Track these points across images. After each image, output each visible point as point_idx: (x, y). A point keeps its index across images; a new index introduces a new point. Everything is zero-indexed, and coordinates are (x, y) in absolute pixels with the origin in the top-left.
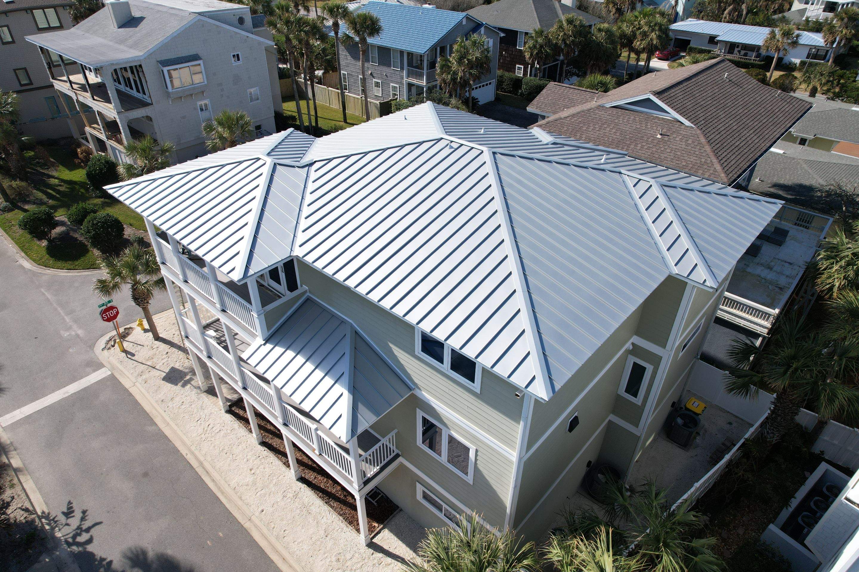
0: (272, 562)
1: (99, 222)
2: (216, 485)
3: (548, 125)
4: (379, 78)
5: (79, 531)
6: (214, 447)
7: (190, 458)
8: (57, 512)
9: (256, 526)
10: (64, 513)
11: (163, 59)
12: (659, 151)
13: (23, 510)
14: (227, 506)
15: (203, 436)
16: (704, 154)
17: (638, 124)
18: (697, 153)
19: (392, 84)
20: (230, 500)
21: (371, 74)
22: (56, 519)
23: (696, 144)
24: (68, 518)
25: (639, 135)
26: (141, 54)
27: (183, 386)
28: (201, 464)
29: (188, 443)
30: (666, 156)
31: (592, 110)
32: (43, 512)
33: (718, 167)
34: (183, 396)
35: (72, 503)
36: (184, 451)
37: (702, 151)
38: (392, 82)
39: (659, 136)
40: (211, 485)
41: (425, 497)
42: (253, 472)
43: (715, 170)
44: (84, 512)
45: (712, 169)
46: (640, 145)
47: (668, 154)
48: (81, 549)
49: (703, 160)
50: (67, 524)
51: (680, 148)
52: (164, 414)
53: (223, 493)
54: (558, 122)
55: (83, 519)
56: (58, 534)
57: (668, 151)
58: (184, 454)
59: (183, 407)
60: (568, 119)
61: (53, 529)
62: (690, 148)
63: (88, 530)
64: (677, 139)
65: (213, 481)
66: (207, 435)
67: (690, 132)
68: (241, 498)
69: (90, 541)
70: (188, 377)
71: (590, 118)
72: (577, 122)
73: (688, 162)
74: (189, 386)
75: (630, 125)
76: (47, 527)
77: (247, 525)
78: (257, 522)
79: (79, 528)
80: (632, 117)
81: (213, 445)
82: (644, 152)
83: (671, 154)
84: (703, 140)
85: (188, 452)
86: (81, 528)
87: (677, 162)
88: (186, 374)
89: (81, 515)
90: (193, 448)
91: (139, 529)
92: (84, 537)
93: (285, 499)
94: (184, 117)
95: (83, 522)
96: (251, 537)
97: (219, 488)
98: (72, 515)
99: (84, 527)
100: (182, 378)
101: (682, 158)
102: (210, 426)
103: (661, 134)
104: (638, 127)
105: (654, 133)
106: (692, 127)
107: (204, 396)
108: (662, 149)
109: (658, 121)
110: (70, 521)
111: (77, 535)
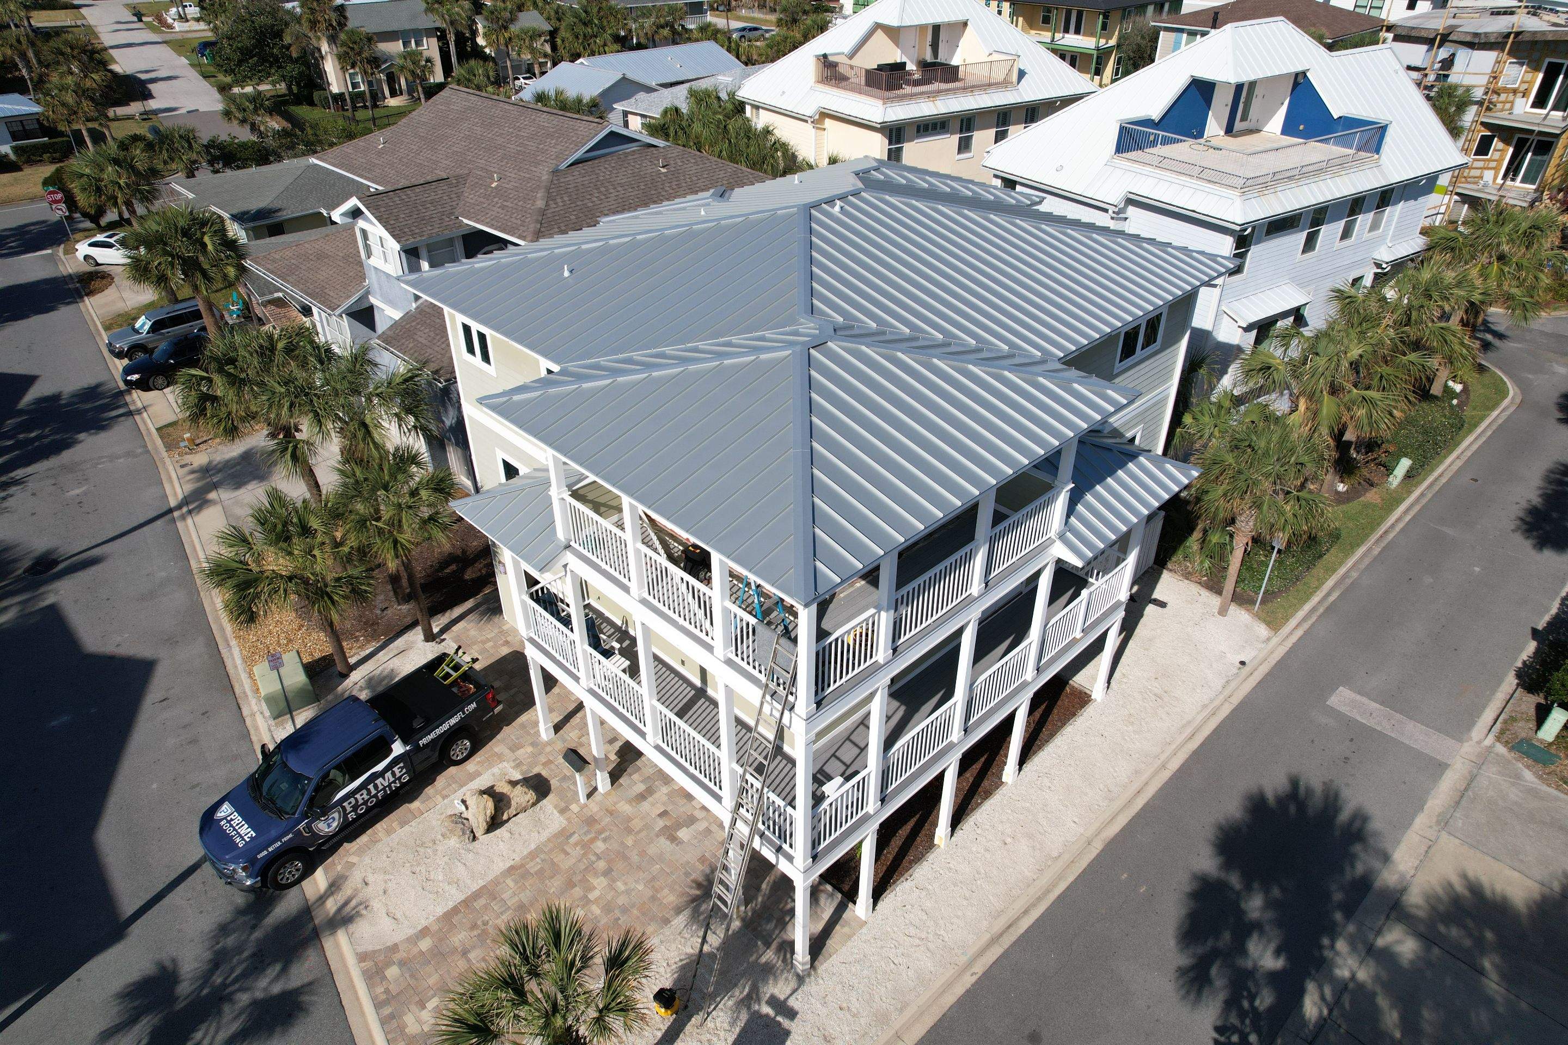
0: (1147, 805)
2: (1033, 905)
6: (958, 917)
7: (979, 968)
9: (1099, 832)
14: (1071, 879)
15: (931, 946)
18: (714, 166)
20: (1060, 878)
25: (647, 179)
27: (791, 1014)
28: (995, 940)
29: (949, 973)
31: (555, 182)
34: (823, 1011)
36: (968, 980)
39: (663, 170)
40: (1034, 914)
42: (1009, 840)
49: (731, 170)
51: (698, 171)
53: (1048, 891)
54: (550, 215)
58: (975, 978)
59: (855, 1006)
60: (552, 205)
62: (702, 166)
64: (680, 164)
65: (1026, 912)
66: (931, 937)
68: (1057, 858)
70: (766, 1010)
71: (570, 190)
74: (792, 1003)
75: (620, 174)
77: (1097, 846)
80: (606, 166)
81: (955, 920)
85: (969, 973)
88: (756, 1017)
90: (963, 960)
91: (1149, 1007)
93: (1053, 788)
96: (1117, 835)
97: (1039, 899)
100: (768, 1023)
102: (912, 931)
103: (663, 167)
104: (630, 172)
106: (669, 147)
107: (824, 966)
108: (688, 180)
109: (634, 157)
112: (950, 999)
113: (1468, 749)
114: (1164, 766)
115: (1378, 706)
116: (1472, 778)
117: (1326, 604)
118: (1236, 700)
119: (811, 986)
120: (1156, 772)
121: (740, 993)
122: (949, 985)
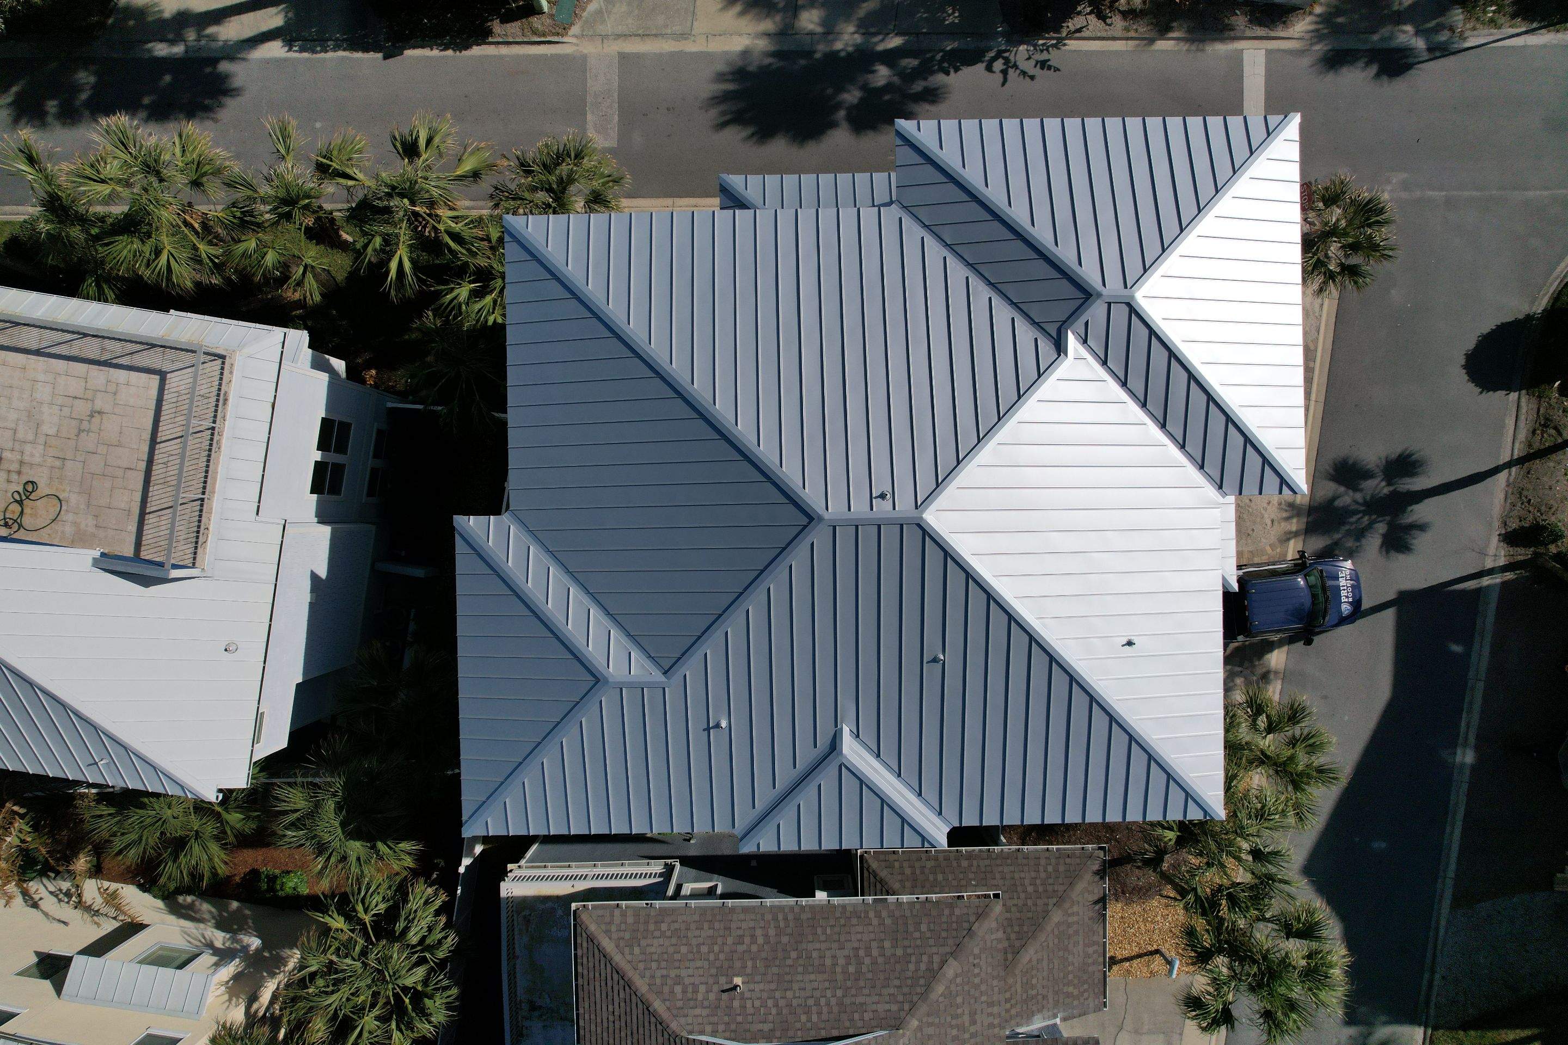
3: (966, 925)
5: (1010, 64)
8: (1054, 57)
10: (1049, 60)
12: (720, 941)
13: (1082, 28)
16: (641, 966)
17: (795, 1002)
18: (654, 965)
22: (1045, 52)
23: (666, 989)
24: (1037, 62)
25: (775, 970)
30: (703, 934)
31: (907, 1007)
32: (1065, 45)
33: (608, 945)
35: (1055, 71)
37: (648, 973)
39: (738, 981)
43: (608, 932)
44: (1032, 78)
45: (615, 936)
46: (760, 940)
47: (701, 940)
48: (987, 58)
49: (637, 950)
50: (1029, 58)
51: (687, 964)
54: (950, 942)
55: (1024, 73)
56: (1022, 48)
57: (704, 949)
60: (936, 959)
61: (1035, 46)
62: (673, 973)
63: (1004, 72)
64: (702, 988)
67: (690, 1020)
69: (989, 69)
71: (897, 982)
72: (913, 959)
73: (657, 934)
75: (808, 994)
76: (1041, 42)
79: (1015, 66)
80: (815, 1018)
82: (744, 925)
83: (694, 942)
84: (658, 1005)
86: (1012, 67)
87: (676, 926)
89: (1030, 74)
92: (998, 65)
95: (1018, 71)
98: (1039, 65)
99: (1011, 71)
101: (674, 941)
103: (736, 987)
104: (789, 994)
105: (752, 986)
106: (691, 1033)
108: (716, 948)
109: (760, 1026)
110: (1032, 62)
111: (1007, 61)
116: (618, 36)
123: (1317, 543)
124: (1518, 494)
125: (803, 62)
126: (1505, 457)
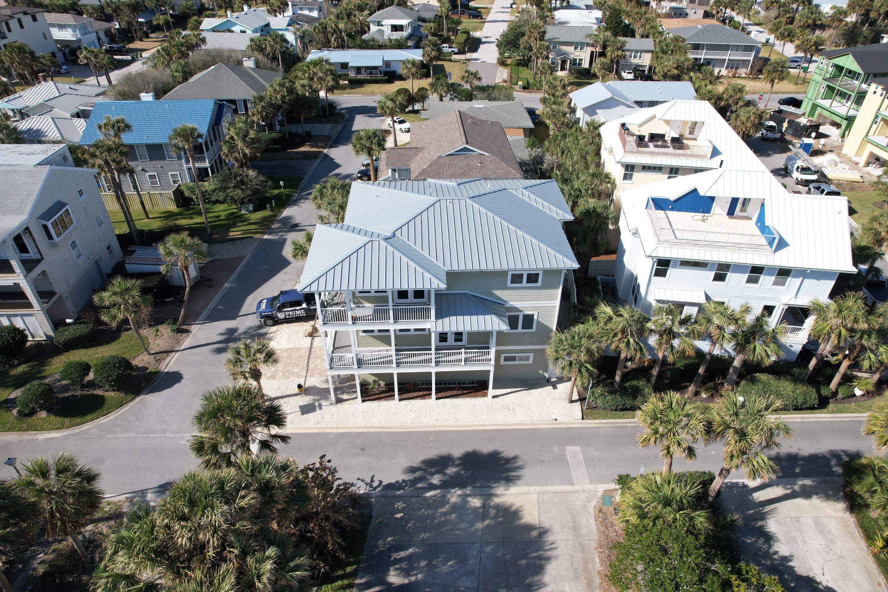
1: (115, 364)
4: (153, 171)
9: (441, 427)
11: (40, 214)
12: (485, 172)
14: (418, 430)
15: (366, 418)
16: (504, 167)
18: (500, 167)
19: (170, 173)
20: (415, 428)
21: (143, 170)
23: (497, 163)
25: (470, 166)
26: (26, 217)
27: (320, 408)
28: (381, 427)
29: (363, 426)
30: (489, 173)
31: (437, 160)
33: (514, 172)
36: (365, 431)
38: (170, 171)
39: (479, 165)
40: (399, 430)
41: (506, 359)
42: (413, 411)
43: (515, 174)
44: (359, 479)
45: (513, 174)
46: (474, 171)
48: (381, 487)
49: (506, 170)
51: (492, 167)
52: (329, 426)
53: (408, 428)
54: (425, 171)
55: (363, 481)
56: (362, 492)
57: (488, 170)
58: (368, 431)
59: (336, 417)
60: (429, 168)
62: (496, 166)
63: (372, 481)
64: (487, 163)
65: (396, 428)
66: (367, 416)
67: (491, 158)
68: (420, 424)
69: (381, 482)
70: (317, 404)
71: (439, 164)
72: (435, 168)
73: (500, 173)
74: (323, 407)
75: (461, 162)
77: (436, 429)
78: (440, 424)
79: (367, 484)
80: (460, 158)
81: (378, 418)
82: (478, 174)
84: (498, 160)
87: (496, 174)
88: (313, 404)
89: (359, 481)
90: (368, 425)
91: (394, 465)
92: (375, 484)
93: (441, 409)
94: (65, 261)
95: (365, 482)
96: (446, 431)
97: (404, 428)
99: (369, 482)
100: (314, 407)
101: (496, 171)
102: (365, 412)
103: (479, 163)
104: (466, 162)
105: (476, 163)
106: (490, 155)
107: (339, 405)
108: (485, 170)
109: (473, 157)
110: (357, 486)
111: (371, 486)
112: (357, 430)
113: (591, 487)
114: (484, 425)
115: (582, 458)
116: (576, 492)
117: (623, 425)
118: (535, 427)
119: (331, 407)
120: (479, 425)
121: (316, 397)
122: (360, 428)
123: (263, 331)
124: (178, 342)
125: (477, 485)
126: (178, 354)
